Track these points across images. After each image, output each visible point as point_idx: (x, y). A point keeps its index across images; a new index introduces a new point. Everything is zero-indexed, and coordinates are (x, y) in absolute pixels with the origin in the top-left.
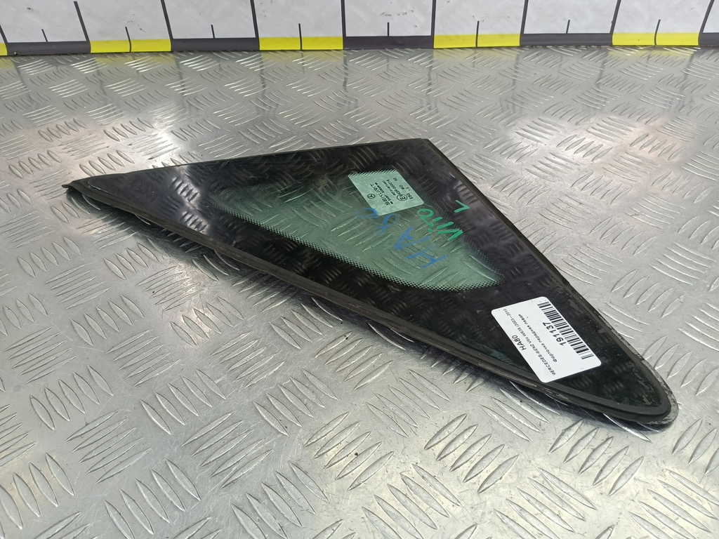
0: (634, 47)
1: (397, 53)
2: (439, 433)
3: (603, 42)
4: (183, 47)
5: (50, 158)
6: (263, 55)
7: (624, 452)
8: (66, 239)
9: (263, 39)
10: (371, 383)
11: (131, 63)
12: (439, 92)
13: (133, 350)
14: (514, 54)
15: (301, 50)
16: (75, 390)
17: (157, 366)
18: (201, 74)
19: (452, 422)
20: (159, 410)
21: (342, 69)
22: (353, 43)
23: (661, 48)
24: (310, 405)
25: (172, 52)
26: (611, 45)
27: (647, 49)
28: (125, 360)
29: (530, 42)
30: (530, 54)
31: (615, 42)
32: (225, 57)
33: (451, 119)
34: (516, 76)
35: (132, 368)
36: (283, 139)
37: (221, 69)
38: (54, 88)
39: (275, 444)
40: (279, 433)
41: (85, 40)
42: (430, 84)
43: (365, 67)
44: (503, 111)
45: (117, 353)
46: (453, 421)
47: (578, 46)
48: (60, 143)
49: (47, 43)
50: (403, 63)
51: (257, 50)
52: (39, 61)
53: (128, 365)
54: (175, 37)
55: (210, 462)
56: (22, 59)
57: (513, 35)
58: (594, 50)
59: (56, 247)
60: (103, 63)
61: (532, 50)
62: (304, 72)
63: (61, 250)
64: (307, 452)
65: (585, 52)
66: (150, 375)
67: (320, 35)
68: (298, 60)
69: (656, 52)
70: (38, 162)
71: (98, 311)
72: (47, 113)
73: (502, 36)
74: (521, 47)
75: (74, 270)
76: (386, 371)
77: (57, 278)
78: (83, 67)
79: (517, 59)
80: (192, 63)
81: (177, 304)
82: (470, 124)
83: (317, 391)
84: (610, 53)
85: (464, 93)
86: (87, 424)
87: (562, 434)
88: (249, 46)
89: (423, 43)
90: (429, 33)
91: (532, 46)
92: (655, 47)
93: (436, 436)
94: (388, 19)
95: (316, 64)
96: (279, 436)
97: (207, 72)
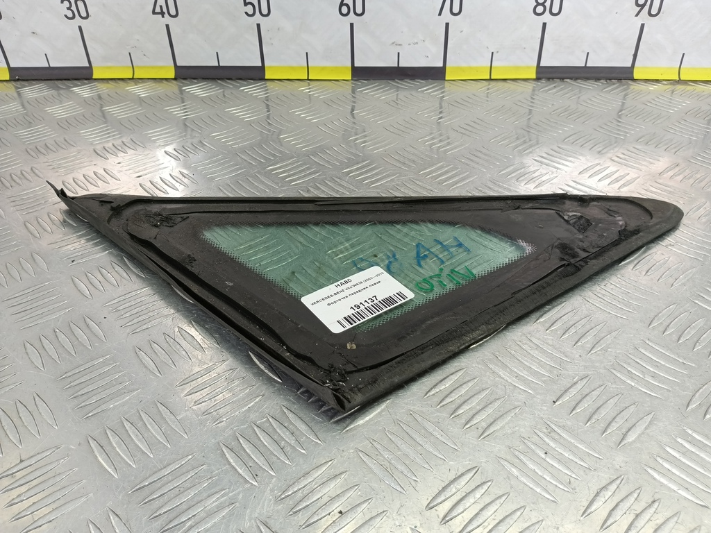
0: (657, 81)
1: (407, 84)
2: (444, 489)
3: (624, 76)
4: (186, 74)
5: (33, 174)
6: (268, 84)
7: (676, 519)
8: (36, 256)
9: (270, 67)
10: (363, 424)
11: (133, 88)
12: (450, 120)
13: (87, 377)
14: (529, 87)
15: (308, 79)
16: (14, 420)
17: (112, 397)
18: (202, 99)
19: (460, 476)
20: (107, 449)
21: (350, 97)
22: (361, 74)
23: (686, 82)
24: (288, 449)
25: (175, 79)
26: (633, 80)
27: (671, 84)
28: (77, 388)
29: (547, 74)
30: (547, 86)
31: (636, 77)
32: (229, 85)
33: (462, 145)
34: (532, 106)
35: (84, 397)
36: (282, 160)
37: (224, 96)
38: (50, 110)
39: (241, 496)
40: (247, 481)
41: (88, 65)
42: (441, 112)
43: (373, 95)
44: (518, 139)
45: (69, 380)
46: (463, 475)
47: (597, 79)
48: (46, 160)
49: (50, 68)
50: (414, 93)
51: (262, 79)
52: (40, 86)
53: (80, 393)
54: (178, 64)
55: (160, 515)
56: (23, 83)
57: (529, 67)
58: (614, 84)
59: (22, 263)
60: (102, 87)
61: (548, 83)
62: (310, 99)
63: (28, 266)
64: (280, 507)
65: (605, 86)
66: (103, 407)
67: (328, 64)
68: (304, 88)
69: (680, 87)
70: (20, 178)
71: (55, 332)
72: (38, 132)
73: (517, 68)
74: (538, 79)
75: (37, 287)
76: (382, 411)
77: (17, 295)
78: (83, 91)
79: (534, 90)
80: (195, 90)
81: (145, 327)
82: (484, 151)
83: (298, 433)
84: (632, 87)
85: (477, 121)
86: (22, 461)
87: (597, 494)
88: (255, 74)
89: (435, 74)
90: (440, 64)
91: (549, 79)
92: (680, 82)
93: (440, 493)
94: (398, 49)
95: (322, 92)
96: (247, 486)
97: (209, 97)
